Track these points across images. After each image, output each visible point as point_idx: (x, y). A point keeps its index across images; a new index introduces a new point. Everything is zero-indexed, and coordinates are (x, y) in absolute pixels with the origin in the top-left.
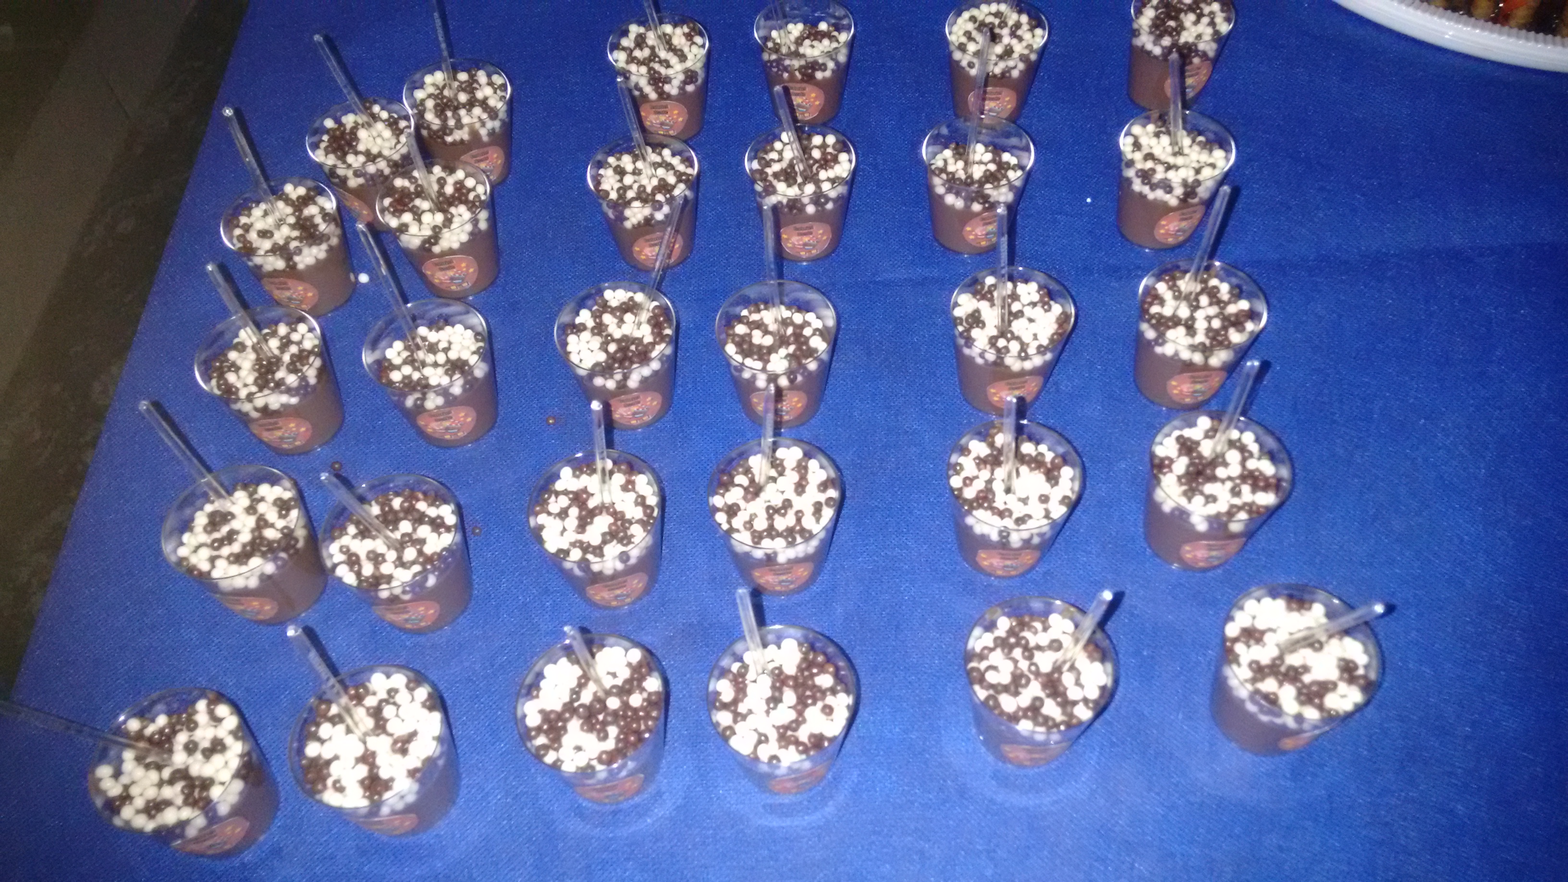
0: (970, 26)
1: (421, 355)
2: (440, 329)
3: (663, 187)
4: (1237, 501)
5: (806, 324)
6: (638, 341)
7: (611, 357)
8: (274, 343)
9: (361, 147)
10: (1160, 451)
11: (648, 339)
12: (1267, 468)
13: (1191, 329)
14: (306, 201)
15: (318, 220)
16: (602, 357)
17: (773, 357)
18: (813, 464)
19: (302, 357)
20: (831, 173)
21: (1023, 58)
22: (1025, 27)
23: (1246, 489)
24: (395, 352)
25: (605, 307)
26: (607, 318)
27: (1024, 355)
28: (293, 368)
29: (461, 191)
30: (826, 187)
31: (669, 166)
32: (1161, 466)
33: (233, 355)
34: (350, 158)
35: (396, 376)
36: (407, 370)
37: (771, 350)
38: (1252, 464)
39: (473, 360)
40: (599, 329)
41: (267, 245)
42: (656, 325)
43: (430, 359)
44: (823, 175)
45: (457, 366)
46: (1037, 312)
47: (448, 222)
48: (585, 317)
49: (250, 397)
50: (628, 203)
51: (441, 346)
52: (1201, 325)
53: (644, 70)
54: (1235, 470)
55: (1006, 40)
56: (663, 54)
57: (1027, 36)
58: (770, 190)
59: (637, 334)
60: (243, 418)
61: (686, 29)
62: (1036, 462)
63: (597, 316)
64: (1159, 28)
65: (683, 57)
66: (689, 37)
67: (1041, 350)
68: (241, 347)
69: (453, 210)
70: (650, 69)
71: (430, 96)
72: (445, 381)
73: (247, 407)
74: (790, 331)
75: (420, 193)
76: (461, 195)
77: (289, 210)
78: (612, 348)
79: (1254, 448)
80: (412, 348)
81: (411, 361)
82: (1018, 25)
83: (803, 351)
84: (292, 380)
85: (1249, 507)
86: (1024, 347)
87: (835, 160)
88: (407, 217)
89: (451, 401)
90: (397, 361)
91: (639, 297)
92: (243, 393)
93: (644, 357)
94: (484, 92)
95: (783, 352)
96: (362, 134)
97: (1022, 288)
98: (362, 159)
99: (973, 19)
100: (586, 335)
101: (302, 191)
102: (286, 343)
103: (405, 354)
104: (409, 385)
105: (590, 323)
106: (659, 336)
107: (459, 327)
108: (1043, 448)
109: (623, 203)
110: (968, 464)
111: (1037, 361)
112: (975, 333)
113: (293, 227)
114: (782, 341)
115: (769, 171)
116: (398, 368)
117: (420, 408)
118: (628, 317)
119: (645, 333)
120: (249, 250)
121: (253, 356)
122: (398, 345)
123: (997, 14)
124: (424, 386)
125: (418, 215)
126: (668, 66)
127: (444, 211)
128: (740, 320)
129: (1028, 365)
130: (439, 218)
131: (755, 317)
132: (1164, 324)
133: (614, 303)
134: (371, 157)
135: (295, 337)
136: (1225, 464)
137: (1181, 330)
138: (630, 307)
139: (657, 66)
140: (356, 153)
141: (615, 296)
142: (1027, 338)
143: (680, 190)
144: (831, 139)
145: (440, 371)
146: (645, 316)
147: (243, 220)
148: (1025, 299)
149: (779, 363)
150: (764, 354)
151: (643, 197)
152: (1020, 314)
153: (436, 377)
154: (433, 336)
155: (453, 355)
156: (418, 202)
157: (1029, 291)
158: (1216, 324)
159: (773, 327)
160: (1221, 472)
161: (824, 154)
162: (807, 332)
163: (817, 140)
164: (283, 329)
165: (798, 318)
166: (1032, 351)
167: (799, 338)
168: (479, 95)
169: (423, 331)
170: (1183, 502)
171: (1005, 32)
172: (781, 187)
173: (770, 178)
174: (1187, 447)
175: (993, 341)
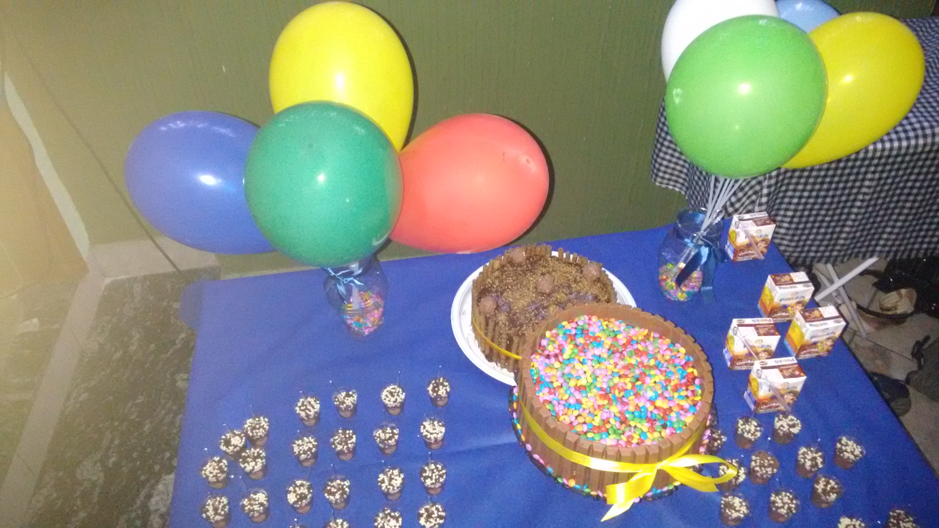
0: (387, 393)
1: (252, 502)
2: (256, 495)
3: (310, 449)
4: (436, 523)
5: (344, 485)
6: (304, 494)
7: (298, 499)
8: (217, 503)
9: (232, 444)
10: (421, 512)
11: (307, 493)
12: (443, 514)
13: (432, 479)
14: (220, 461)
15: (224, 467)
16: (296, 499)
17: (337, 495)
18: (345, 523)
19: (224, 506)
20: (351, 441)
21: (400, 402)
22: (401, 392)
23: (438, 519)
24: (246, 502)
25: (296, 486)
26: (297, 489)
27: (393, 489)
28: (222, 510)
29: (259, 454)
30: (350, 445)
31: (310, 442)
32: (421, 515)
33: (207, 507)
34: (230, 447)
35: (246, 508)
36: (249, 507)
37: (336, 492)
38: (440, 513)
39: (265, 503)
40: (295, 492)
41: (212, 475)
42: (309, 489)
43: (254, 503)
44: (349, 442)
45: (261, 504)
46: (397, 478)
47: (256, 464)
48: (291, 489)
49: (213, 518)
50: (301, 455)
51: (257, 499)
52: (434, 477)
53: (304, 412)
54: (436, 515)
55: (396, 397)
56: (309, 407)
57: (401, 395)
58: (336, 447)
59: (304, 492)
60: (211, 523)
61: (314, 399)
62: (394, 517)
63: (294, 488)
64: (433, 390)
65: (313, 407)
66: (315, 401)
67: (398, 488)
68: (209, 505)
69: (257, 460)
70: (306, 413)
71: (249, 426)
72: (259, 509)
73: (213, 521)
74: (340, 487)
75: (248, 457)
76: (259, 456)
77: (216, 464)
78: (298, 497)
79: (441, 509)
80: (250, 500)
81: (250, 504)
82: (399, 392)
83: (344, 492)
84: (223, 513)
85: (439, 524)
86: (394, 487)
87: (352, 437)
88: (246, 464)
89: (260, 514)
90: (246, 504)
91: (304, 482)
92: (211, 517)
93: (305, 497)
94: (263, 423)
95: (339, 493)
96: (232, 439)
97: (394, 471)
98: (233, 447)
99: (388, 391)
100: (292, 494)
101: (218, 458)
102: (220, 502)
103: (248, 502)
104: (250, 510)
105: (293, 490)
106: (309, 492)
107: (261, 494)
108: (396, 513)
109: (300, 454)
110: (379, 519)
111: (397, 490)
112: (383, 485)
113: (218, 469)
114: (339, 490)
115: (335, 442)
116: (247, 506)
117: (253, 516)
118: (302, 488)
119: (306, 491)
120: (207, 477)
121: (212, 507)
122: (246, 500)
123: (393, 389)
124: (253, 510)
125: (248, 463)
126: (310, 411)
127: (255, 461)
128: (329, 485)
129: (395, 492)
130: (254, 463)
131: (332, 484)
132: (426, 478)
133: (298, 484)
134: (235, 446)
135: (221, 501)
136: (434, 514)
137: (429, 479)
138: (302, 485)
139: (307, 411)
140: (231, 446)
141: (298, 483)
142: (394, 485)
143: (314, 450)
144: (351, 431)
145: (257, 506)
146: (306, 487)
147: (204, 468)
148: (395, 474)
149: (338, 496)
150: (333, 494)
151: (305, 452)
152: (393, 479)
153: (256, 508)
154: (254, 497)
155: (260, 501)
156: (248, 459)
157: (396, 472)
158: (437, 477)
159: (337, 486)
160: (433, 516)
161: (349, 436)
162: (345, 487)
163: (348, 432)
164: (218, 499)
165: (342, 483)
166: (395, 488)
167: (343, 489)
168: (262, 425)
169: (252, 495)
170: (425, 524)
171: (396, 394)
172: (339, 446)
173: (336, 444)
174: (427, 510)
175: (386, 487)
